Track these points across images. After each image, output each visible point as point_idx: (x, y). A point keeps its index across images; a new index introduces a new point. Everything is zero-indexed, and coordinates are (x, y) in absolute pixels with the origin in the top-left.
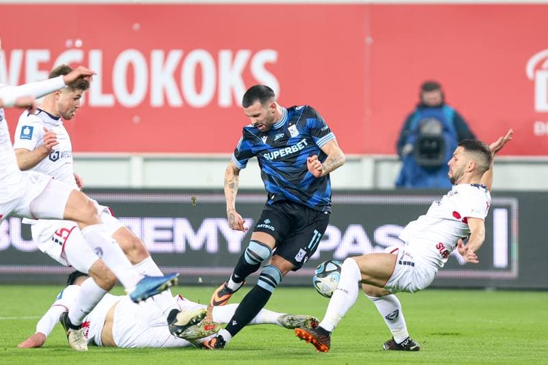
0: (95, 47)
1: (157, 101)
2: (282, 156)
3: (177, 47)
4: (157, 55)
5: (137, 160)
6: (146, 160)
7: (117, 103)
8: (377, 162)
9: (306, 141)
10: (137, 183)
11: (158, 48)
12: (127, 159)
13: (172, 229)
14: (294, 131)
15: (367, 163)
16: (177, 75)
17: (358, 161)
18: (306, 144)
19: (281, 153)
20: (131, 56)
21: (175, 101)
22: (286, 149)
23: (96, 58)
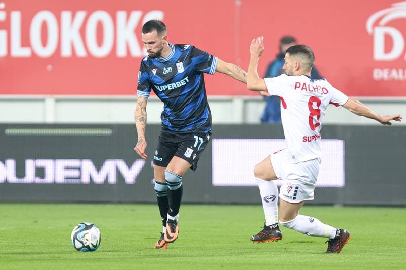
0: (16, 9)
1: (66, 52)
2: (169, 89)
3: (82, 9)
4: (66, 16)
5: (50, 101)
6: (58, 101)
7: (34, 54)
8: (245, 102)
9: (188, 78)
10: (50, 120)
11: (66, 9)
12: (43, 100)
13: (79, 169)
14: (181, 68)
15: (238, 103)
16: (83, 31)
17: (230, 101)
18: (188, 81)
19: (169, 87)
20: (44, 16)
21: (81, 52)
22: (172, 84)
23: (16, 17)
